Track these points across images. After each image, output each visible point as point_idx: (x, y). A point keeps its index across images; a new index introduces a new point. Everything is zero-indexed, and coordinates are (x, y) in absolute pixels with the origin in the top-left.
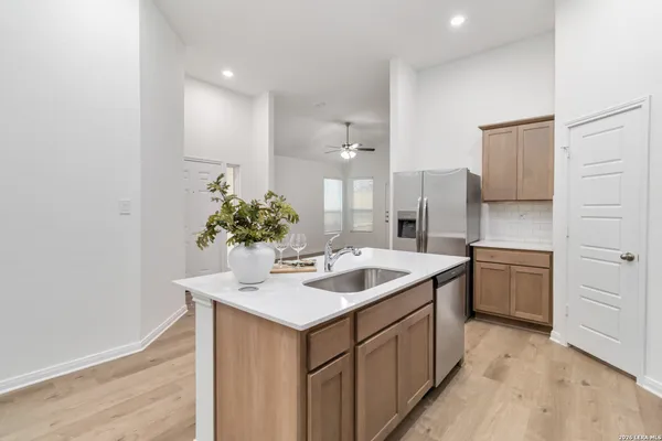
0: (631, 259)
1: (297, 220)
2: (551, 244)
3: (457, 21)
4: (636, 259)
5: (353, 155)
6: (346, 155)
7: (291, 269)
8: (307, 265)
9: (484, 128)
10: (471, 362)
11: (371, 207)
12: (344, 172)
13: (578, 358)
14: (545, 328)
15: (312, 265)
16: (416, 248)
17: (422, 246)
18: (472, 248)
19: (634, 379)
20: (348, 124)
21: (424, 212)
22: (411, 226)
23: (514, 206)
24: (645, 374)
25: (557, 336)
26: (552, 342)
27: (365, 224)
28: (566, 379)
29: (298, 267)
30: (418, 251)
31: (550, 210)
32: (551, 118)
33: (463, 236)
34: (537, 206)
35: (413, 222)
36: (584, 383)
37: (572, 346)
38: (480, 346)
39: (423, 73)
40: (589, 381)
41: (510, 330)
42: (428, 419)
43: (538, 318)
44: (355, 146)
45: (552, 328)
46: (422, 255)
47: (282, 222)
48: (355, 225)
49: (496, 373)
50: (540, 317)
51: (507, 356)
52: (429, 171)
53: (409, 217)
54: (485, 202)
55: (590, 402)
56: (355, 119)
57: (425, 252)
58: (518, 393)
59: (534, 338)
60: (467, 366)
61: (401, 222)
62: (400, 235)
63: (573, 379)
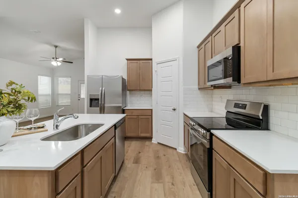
0: (175, 110)
1: (35, 100)
2: (152, 106)
3: (118, 11)
5: (59, 64)
6: (54, 63)
7: (27, 132)
8: (39, 128)
9: (127, 60)
10: (127, 159)
11: (70, 93)
12: (52, 73)
13: (161, 147)
14: (150, 138)
15: (43, 127)
16: (99, 112)
17: (102, 111)
18: (124, 110)
19: (176, 149)
20: (56, 47)
21: (103, 95)
22: (97, 102)
23: (138, 92)
24: (179, 146)
25: (154, 141)
26: (153, 143)
27: (65, 101)
29: (33, 130)
30: (100, 113)
32: (151, 60)
33: (121, 105)
34: (146, 92)
35: (98, 99)
36: (164, 155)
37: (159, 143)
38: (129, 151)
39: (100, 29)
41: (138, 142)
42: (113, 192)
43: (148, 135)
44: (61, 59)
45: (152, 138)
46: (102, 115)
47: (22, 102)
48: (60, 102)
49: (137, 161)
51: (140, 153)
52: (105, 76)
53: (96, 97)
54: (128, 90)
55: (167, 161)
56: (61, 44)
57: (104, 113)
58: (146, 166)
59: (147, 143)
60: (126, 162)
61: (91, 100)
62: (91, 106)
63: (161, 155)
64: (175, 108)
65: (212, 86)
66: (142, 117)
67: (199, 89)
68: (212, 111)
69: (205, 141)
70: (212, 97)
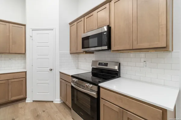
2: (25, 68)
4: (53, 70)
14: (24, 99)
24: (55, 99)
28: (39, 113)
31: (25, 57)
36: (44, 111)
37: (34, 101)
40: (44, 110)
45: (26, 98)
50: (22, 96)
55: (48, 117)
63: (40, 112)
64: (52, 68)
65: (84, 51)
66: (13, 80)
67: (71, 53)
68: (78, 68)
69: (95, 93)
70: (78, 59)
